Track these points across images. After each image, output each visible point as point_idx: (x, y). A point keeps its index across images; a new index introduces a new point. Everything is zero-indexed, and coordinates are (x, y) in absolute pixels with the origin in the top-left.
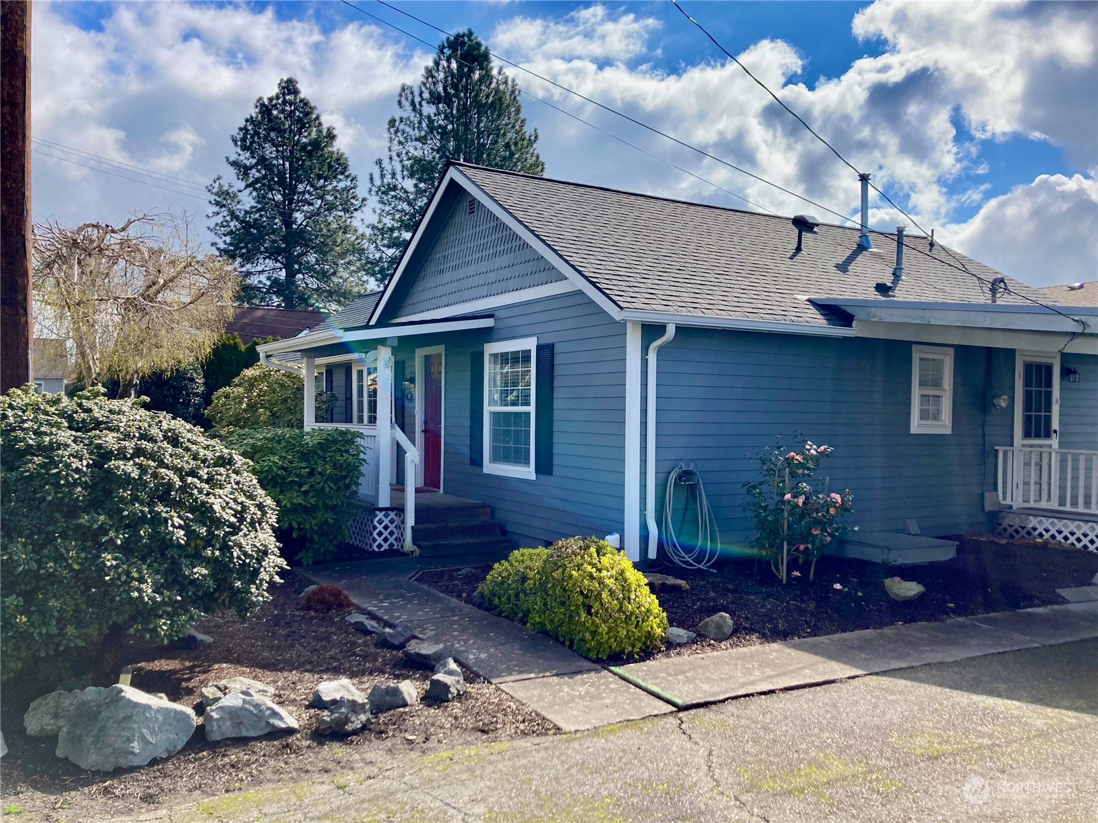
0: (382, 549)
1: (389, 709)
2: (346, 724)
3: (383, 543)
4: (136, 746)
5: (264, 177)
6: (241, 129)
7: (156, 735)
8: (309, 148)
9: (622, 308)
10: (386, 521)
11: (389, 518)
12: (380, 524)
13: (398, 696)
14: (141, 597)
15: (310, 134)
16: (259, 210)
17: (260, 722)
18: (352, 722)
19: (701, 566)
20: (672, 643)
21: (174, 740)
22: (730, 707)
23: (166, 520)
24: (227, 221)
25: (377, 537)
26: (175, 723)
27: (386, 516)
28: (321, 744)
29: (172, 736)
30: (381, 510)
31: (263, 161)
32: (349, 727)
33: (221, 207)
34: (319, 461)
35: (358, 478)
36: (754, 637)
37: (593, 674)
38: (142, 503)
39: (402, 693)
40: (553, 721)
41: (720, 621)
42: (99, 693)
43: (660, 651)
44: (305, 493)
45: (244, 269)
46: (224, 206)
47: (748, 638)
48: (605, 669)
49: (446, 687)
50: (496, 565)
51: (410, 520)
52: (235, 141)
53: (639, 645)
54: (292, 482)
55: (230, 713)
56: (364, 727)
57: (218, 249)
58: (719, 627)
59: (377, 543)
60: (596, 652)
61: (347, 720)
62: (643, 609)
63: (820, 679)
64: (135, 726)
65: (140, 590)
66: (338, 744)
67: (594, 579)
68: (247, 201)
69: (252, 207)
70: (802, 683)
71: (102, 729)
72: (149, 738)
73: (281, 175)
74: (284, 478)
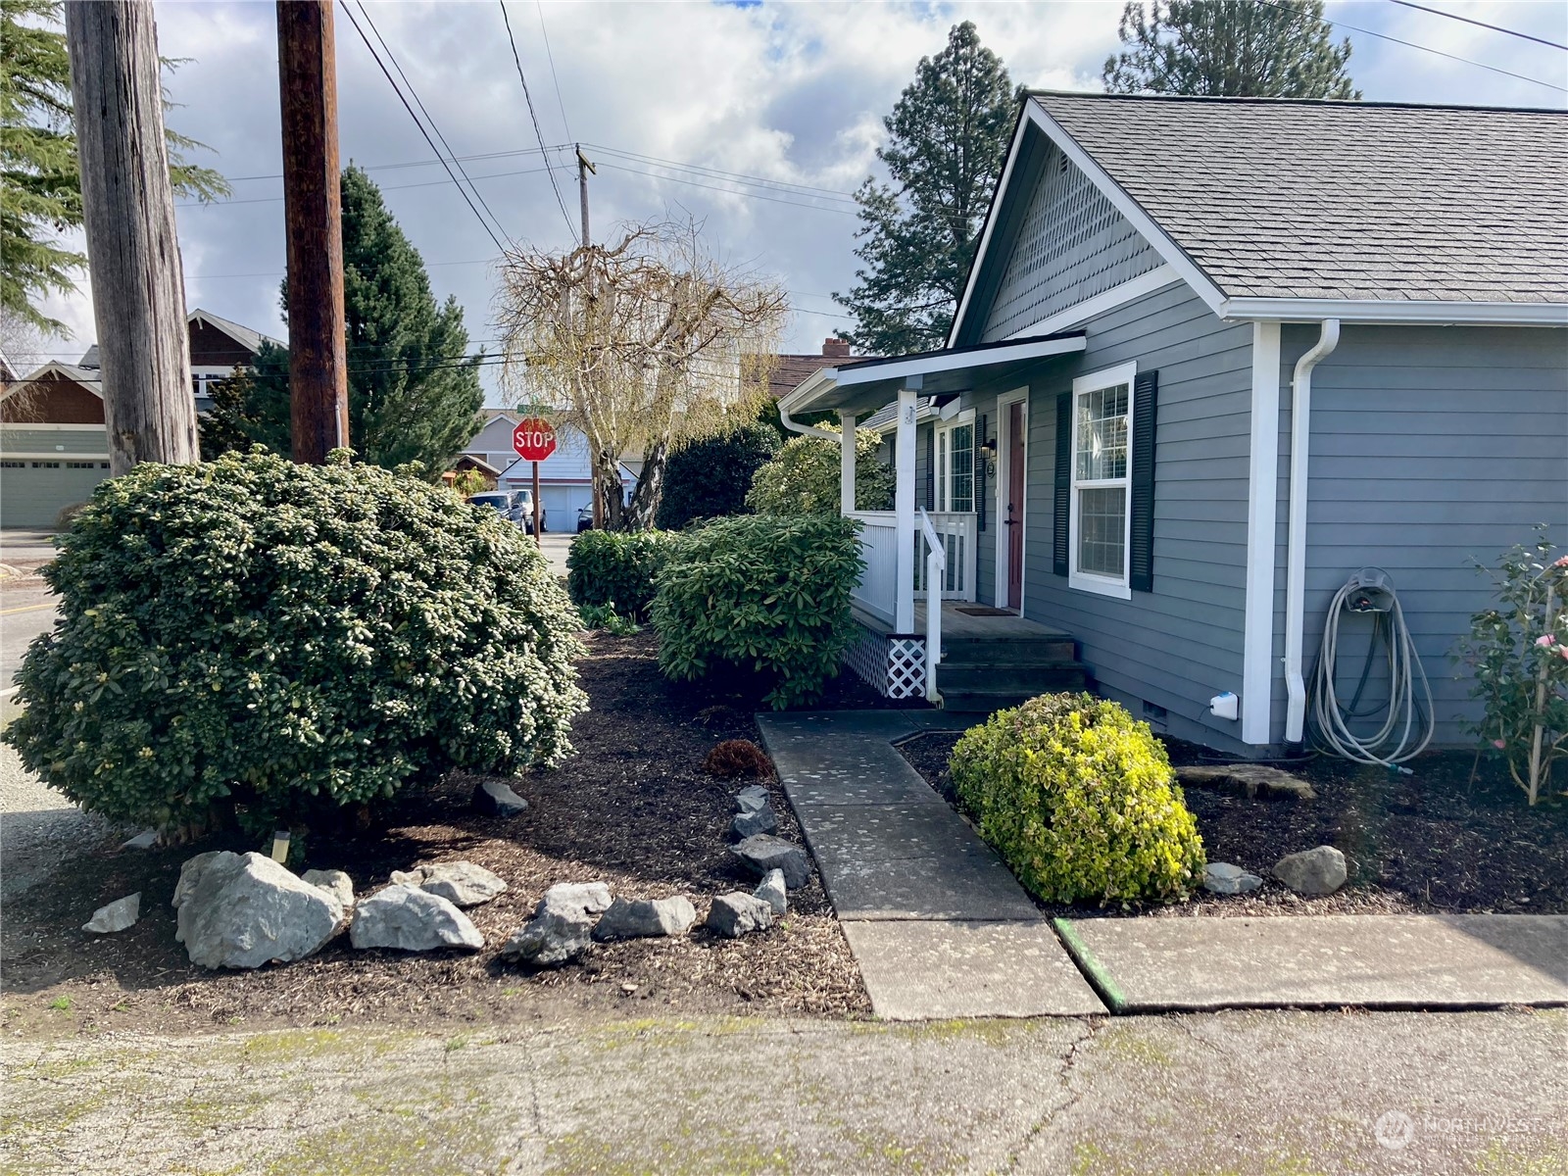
0: (902, 696)
1: (631, 938)
2: (541, 951)
3: (903, 687)
4: (247, 940)
5: (930, 171)
6: (897, 107)
7: (278, 929)
8: (991, 121)
9: (1227, 296)
10: (908, 655)
11: (913, 650)
12: (899, 658)
13: (651, 918)
14: (295, 737)
15: (992, 101)
16: (923, 219)
17: (426, 930)
18: (552, 950)
19: (1383, 762)
20: (1208, 891)
21: (302, 938)
22: (1212, 1026)
23: (346, 629)
24: (880, 240)
25: (893, 677)
26: (308, 915)
27: (908, 647)
28: (495, 976)
29: (301, 933)
30: (900, 637)
31: (927, 150)
32: (544, 957)
33: (873, 220)
34: (794, 563)
35: (849, 589)
36: (1388, 899)
37: (1017, 927)
38: (315, 605)
39: (657, 915)
40: (872, 996)
41: (1320, 863)
42: (231, 860)
43: (1177, 903)
44: (771, 607)
45: (901, 305)
46: (876, 219)
47: (1373, 898)
48: (1050, 920)
49: (732, 915)
50: (968, 731)
51: (934, 654)
52: (888, 125)
53: (1134, 887)
54: (752, 590)
55: (385, 912)
56: (573, 960)
57: (866, 279)
58: (1315, 871)
59: (894, 687)
60: (1050, 889)
61: (543, 946)
62: (1146, 825)
63: (1462, 998)
64: (250, 912)
65: (296, 726)
66: (520, 981)
67: (1064, 765)
68: (907, 207)
69: (915, 216)
70: (1414, 1000)
71: (216, 910)
72: (267, 931)
73: (952, 166)
74: (741, 586)
